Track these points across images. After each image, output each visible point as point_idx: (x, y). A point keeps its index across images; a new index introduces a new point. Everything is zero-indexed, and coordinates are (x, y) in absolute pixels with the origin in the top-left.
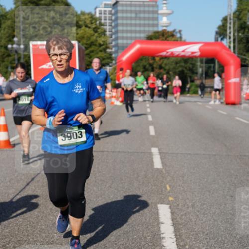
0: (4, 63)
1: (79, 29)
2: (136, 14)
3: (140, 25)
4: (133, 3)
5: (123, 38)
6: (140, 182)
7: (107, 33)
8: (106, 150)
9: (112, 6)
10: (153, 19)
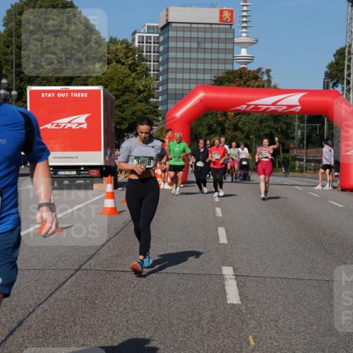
2: (198, 43)
3: (204, 61)
4: (194, 25)
7: (152, 72)
9: (160, 30)
10: (226, 51)
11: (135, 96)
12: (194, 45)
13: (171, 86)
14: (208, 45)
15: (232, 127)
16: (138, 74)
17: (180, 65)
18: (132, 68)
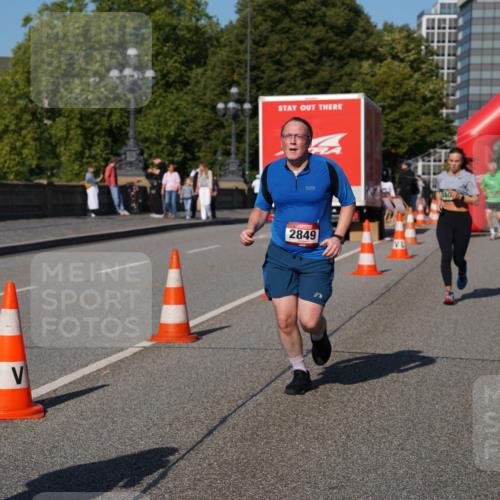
0: (209, 143)
1: (378, 64)
5: (480, 82)
7: (446, 71)
9: (458, 10)
11: (418, 106)
13: (473, 90)
16: (423, 74)
17: (487, 60)
18: (415, 66)
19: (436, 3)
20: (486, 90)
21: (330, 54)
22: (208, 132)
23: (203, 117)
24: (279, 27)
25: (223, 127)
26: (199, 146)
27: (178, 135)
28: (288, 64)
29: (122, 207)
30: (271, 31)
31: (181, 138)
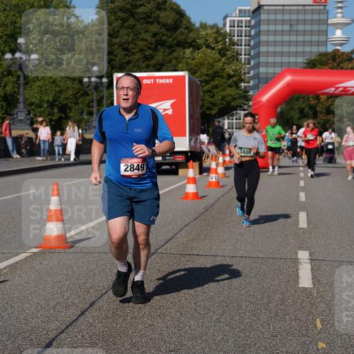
0: (77, 107)
1: (197, 51)
2: (291, 25)
3: (297, 43)
4: (286, 8)
5: (267, 65)
6: (270, 312)
7: (243, 57)
8: (220, 253)
9: (251, 14)
10: (319, 33)
11: (224, 81)
12: (287, 28)
13: (262, 70)
14: (301, 28)
15: (324, 111)
16: (228, 59)
17: (271, 49)
18: (222, 52)
19: (236, 9)
20: (271, 70)
21: (163, 43)
22: (76, 98)
23: (73, 88)
24: (126, 24)
25: (88, 95)
26: (70, 109)
27: (55, 101)
28: (133, 51)
29: (15, 152)
30: (121, 27)
31: (57, 103)
